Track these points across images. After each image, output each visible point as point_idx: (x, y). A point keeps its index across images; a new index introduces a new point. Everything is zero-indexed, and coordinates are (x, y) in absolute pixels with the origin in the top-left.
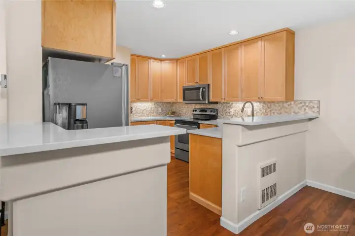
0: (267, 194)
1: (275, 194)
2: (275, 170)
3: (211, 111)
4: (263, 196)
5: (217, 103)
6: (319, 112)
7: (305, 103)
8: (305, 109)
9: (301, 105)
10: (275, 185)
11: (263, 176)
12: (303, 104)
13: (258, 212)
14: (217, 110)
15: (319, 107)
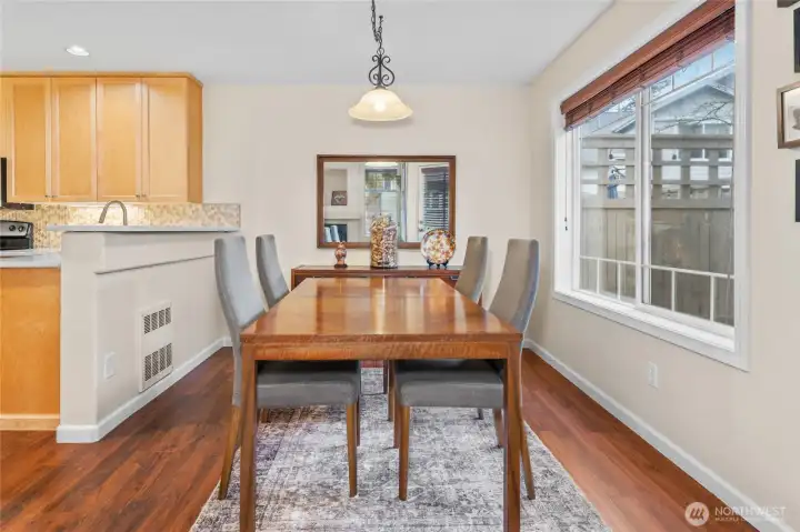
0: (155, 365)
1: (169, 363)
2: (168, 321)
3: (12, 229)
4: (147, 368)
5: (30, 207)
6: (239, 223)
7: (219, 208)
8: (219, 219)
9: (213, 212)
10: (169, 346)
11: (147, 330)
12: (216, 210)
13: (137, 398)
14: (30, 224)
15: (239, 215)
